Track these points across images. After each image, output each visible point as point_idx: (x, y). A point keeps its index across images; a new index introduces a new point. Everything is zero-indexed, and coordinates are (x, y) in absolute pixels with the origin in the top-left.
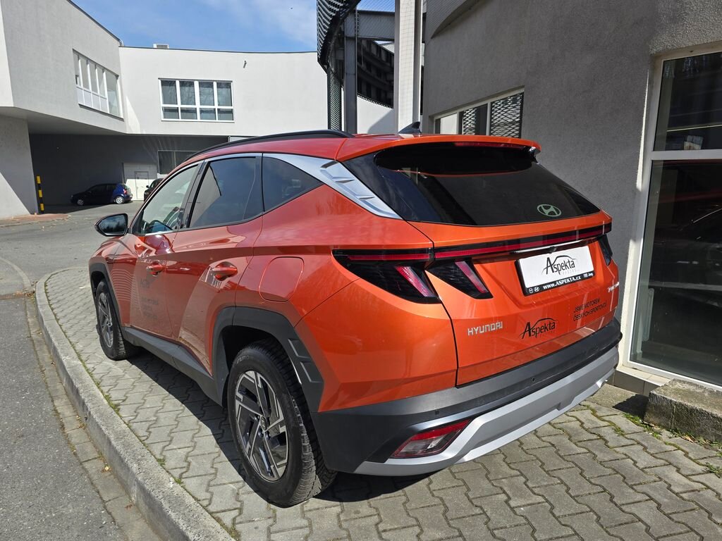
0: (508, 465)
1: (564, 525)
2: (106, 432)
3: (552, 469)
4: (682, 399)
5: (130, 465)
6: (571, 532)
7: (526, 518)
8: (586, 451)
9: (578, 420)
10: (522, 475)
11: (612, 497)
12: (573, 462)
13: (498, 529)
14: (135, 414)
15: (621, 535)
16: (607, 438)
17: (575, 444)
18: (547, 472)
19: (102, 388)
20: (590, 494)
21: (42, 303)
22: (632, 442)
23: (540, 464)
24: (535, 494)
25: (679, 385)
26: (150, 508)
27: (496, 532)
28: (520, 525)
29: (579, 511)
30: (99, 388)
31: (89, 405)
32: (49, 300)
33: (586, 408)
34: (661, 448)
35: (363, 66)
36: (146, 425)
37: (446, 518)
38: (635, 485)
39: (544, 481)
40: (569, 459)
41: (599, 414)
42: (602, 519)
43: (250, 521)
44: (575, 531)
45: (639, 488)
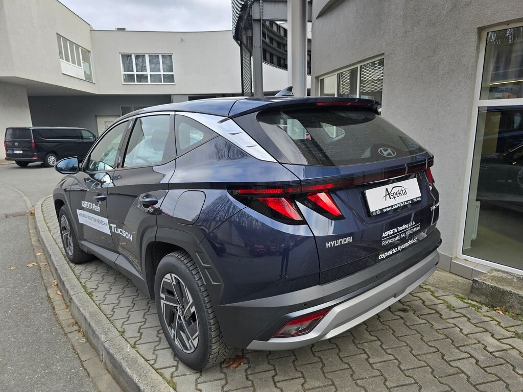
0: (369, 332)
1: (407, 376)
2: (83, 312)
3: (401, 335)
4: (497, 283)
5: (100, 336)
6: (413, 381)
7: (381, 372)
8: (426, 322)
9: (421, 299)
10: (379, 340)
11: (443, 355)
12: (416, 330)
13: (360, 379)
14: (104, 299)
15: (449, 383)
16: (442, 312)
17: (418, 316)
18: (397, 338)
19: (81, 280)
20: (427, 353)
21: (40, 219)
22: (460, 315)
23: (392, 331)
24: (387, 353)
25: (495, 274)
26: (114, 366)
27: (358, 381)
28: (376, 376)
29: (419, 366)
30: (78, 280)
31: (71, 293)
32: (44, 217)
33: (427, 290)
34: (481, 319)
35: (267, 40)
36: (111, 307)
37: (323, 372)
38: (461, 346)
39: (395, 344)
40: (413, 327)
41: (436, 294)
42: (435, 372)
43: (183, 375)
44: (415, 381)
45: (463, 349)
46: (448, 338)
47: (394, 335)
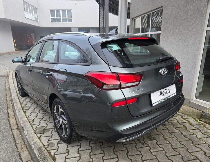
1: (169, 160)
3: (167, 138)
7: (156, 157)
8: (179, 131)
9: (177, 120)
10: (156, 139)
11: (188, 149)
12: (174, 135)
13: (145, 160)
14: (30, 114)
16: (187, 127)
17: (175, 129)
19: (22, 105)
20: (180, 148)
22: (196, 128)
24: (160, 147)
26: (29, 147)
28: (154, 159)
29: (176, 154)
32: (13, 77)
34: (206, 131)
35: (111, 3)
36: (33, 118)
39: (164, 142)
41: (184, 118)
42: (184, 158)
43: (60, 154)
45: (198, 146)
46: (190, 140)
47: (163, 138)
